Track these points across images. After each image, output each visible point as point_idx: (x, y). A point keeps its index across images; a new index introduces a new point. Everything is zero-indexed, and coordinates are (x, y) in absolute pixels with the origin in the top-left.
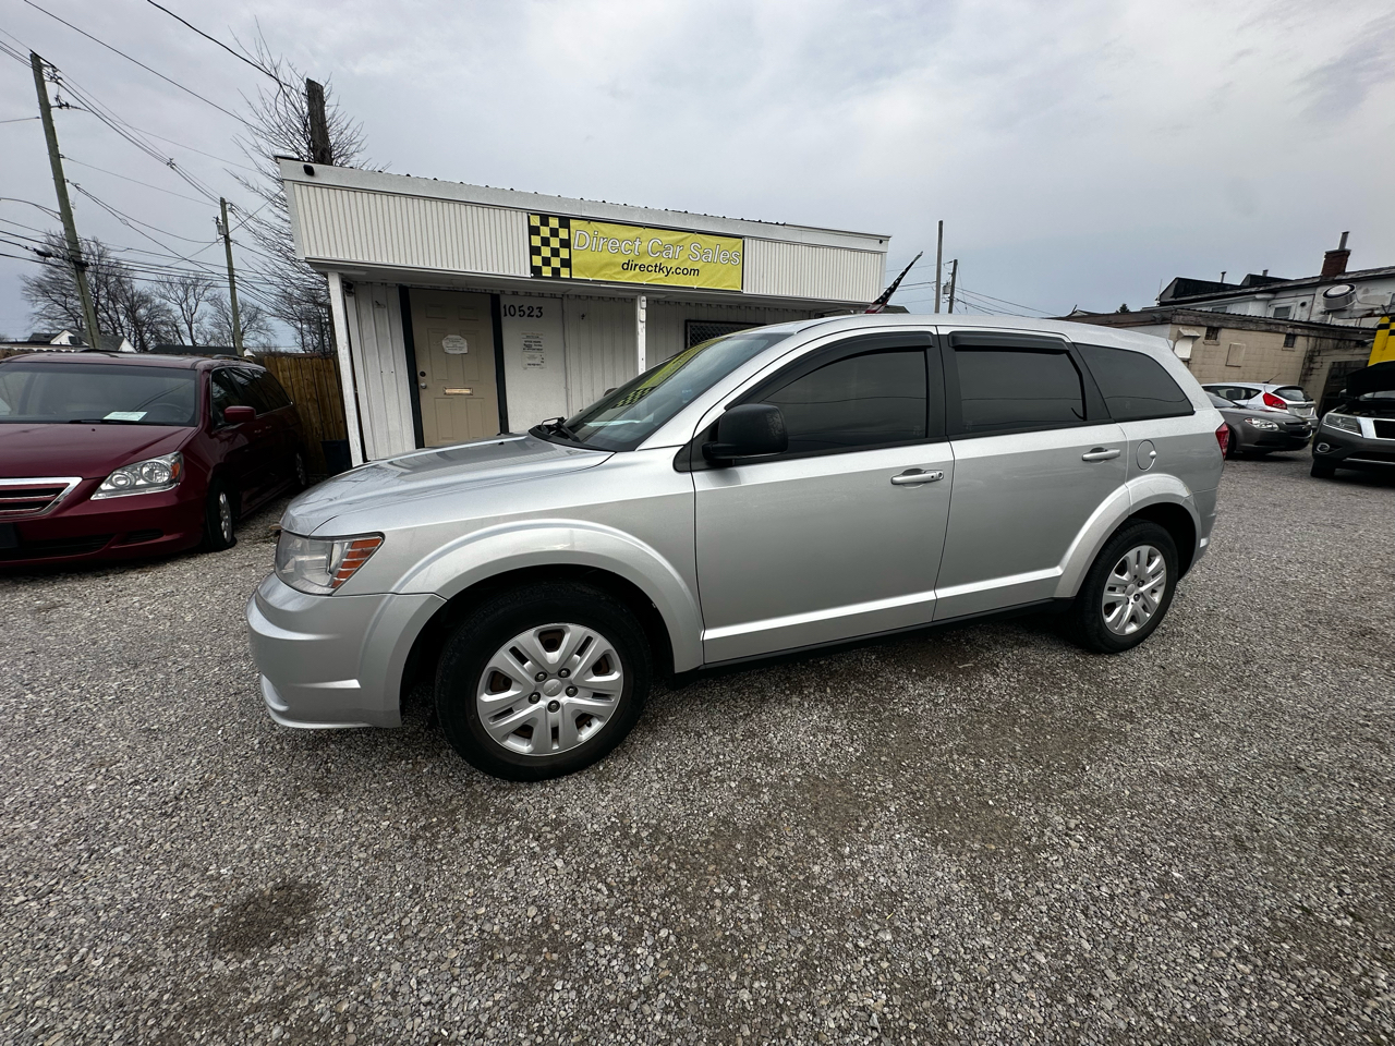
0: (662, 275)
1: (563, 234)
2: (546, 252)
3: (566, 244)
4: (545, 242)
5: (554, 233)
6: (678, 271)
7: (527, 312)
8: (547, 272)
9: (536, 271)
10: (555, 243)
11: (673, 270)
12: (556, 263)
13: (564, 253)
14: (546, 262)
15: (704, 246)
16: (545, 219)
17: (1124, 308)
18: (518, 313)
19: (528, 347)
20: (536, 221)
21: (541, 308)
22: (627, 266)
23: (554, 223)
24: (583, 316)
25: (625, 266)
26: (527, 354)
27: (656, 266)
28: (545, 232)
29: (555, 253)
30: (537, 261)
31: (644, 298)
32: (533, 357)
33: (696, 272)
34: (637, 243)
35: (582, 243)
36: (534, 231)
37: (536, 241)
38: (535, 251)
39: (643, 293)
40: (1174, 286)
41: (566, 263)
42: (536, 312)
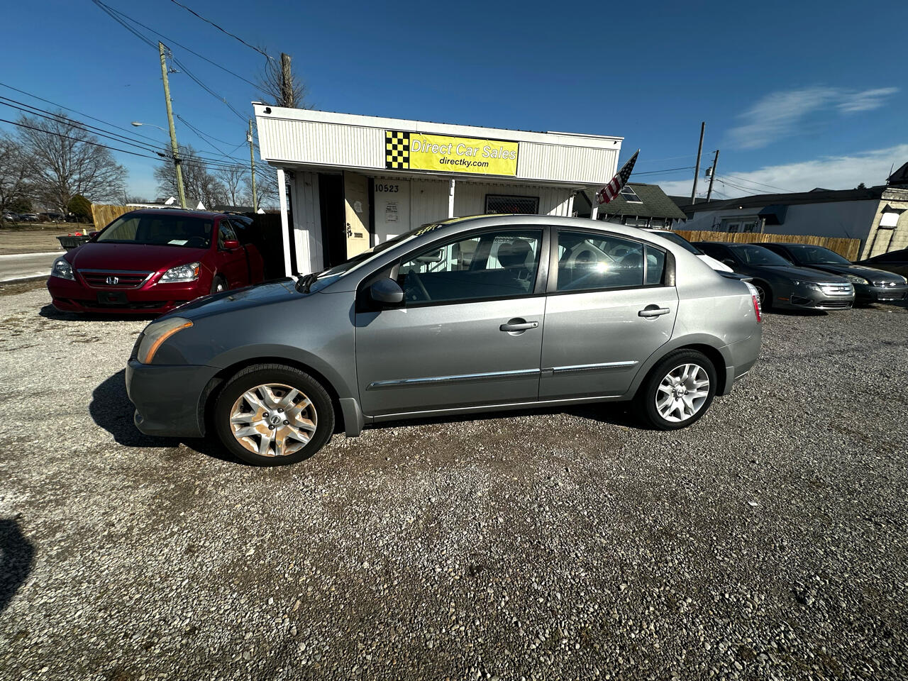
0: (464, 166)
1: (405, 142)
2: (395, 153)
3: (407, 148)
4: (395, 147)
5: (400, 142)
6: (475, 164)
7: (390, 189)
8: (395, 165)
9: (389, 165)
10: (400, 148)
11: (472, 163)
12: (400, 159)
13: (405, 154)
14: (395, 159)
15: (492, 148)
16: (395, 133)
17: (862, 186)
18: (384, 189)
19: (389, 210)
20: (390, 135)
21: (397, 186)
22: (443, 161)
23: (400, 136)
24: (422, 191)
25: (442, 161)
26: (388, 214)
27: (461, 161)
28: (395, 141)
29: (400, 154)
30: (390, 159)
31: (454, 181)
32: (391, 216)
33: (486, 164)
34: (450, 147)
35: (416, 148)
36: (388, 141)
37: (390, 147)
38: (388, 153)
39: (453, 177)
40: (903, 170)
41: (407, 160)
42: (394, 189)
